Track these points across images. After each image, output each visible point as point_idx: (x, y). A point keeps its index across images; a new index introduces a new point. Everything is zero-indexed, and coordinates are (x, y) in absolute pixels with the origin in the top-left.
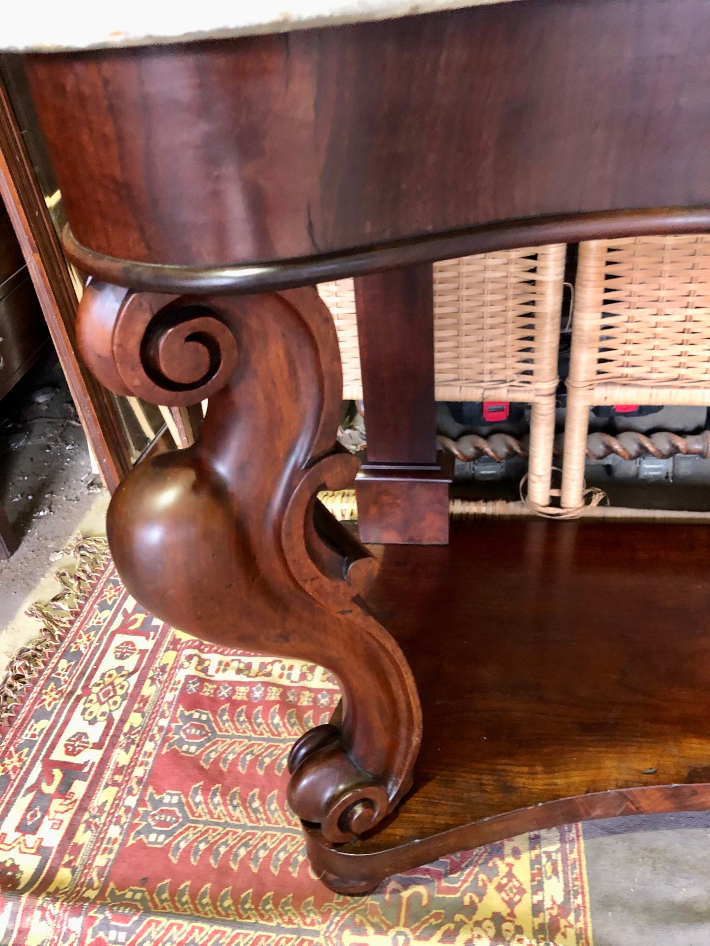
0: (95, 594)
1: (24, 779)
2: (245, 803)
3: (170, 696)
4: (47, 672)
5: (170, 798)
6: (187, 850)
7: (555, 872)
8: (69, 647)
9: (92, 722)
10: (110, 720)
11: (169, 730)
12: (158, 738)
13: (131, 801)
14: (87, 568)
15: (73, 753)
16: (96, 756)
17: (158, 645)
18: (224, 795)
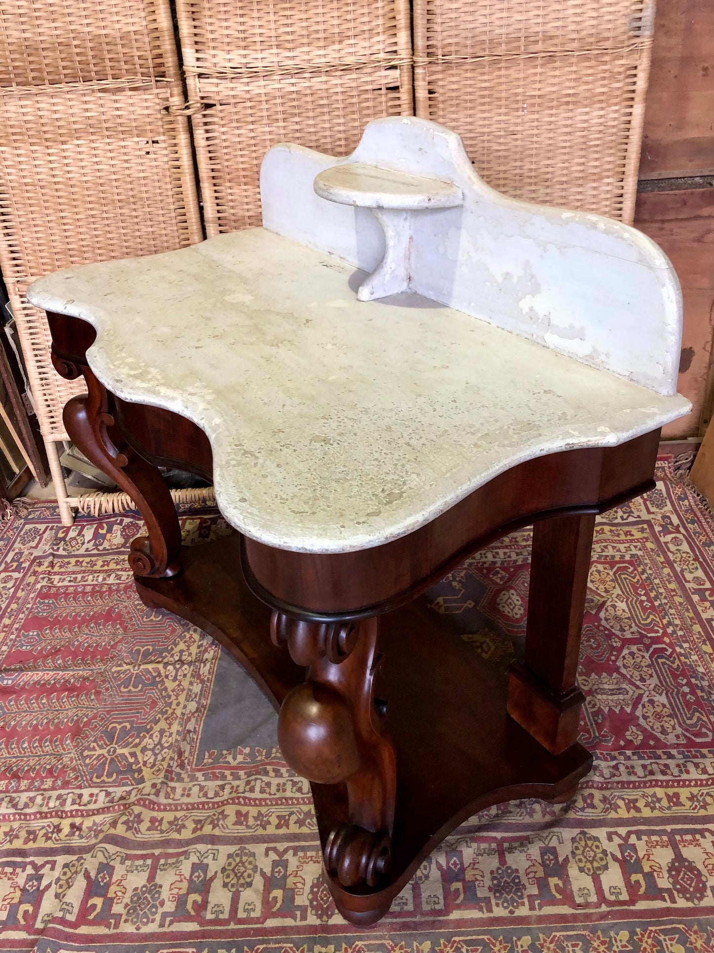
2: (70, 630)
3: (32, 595)
5: (33, 633)
6: (41, 650)
11: (32, 608)
12: (26, 612)
13: (13, 637)
17: (25, 575)
18: (60, 629)
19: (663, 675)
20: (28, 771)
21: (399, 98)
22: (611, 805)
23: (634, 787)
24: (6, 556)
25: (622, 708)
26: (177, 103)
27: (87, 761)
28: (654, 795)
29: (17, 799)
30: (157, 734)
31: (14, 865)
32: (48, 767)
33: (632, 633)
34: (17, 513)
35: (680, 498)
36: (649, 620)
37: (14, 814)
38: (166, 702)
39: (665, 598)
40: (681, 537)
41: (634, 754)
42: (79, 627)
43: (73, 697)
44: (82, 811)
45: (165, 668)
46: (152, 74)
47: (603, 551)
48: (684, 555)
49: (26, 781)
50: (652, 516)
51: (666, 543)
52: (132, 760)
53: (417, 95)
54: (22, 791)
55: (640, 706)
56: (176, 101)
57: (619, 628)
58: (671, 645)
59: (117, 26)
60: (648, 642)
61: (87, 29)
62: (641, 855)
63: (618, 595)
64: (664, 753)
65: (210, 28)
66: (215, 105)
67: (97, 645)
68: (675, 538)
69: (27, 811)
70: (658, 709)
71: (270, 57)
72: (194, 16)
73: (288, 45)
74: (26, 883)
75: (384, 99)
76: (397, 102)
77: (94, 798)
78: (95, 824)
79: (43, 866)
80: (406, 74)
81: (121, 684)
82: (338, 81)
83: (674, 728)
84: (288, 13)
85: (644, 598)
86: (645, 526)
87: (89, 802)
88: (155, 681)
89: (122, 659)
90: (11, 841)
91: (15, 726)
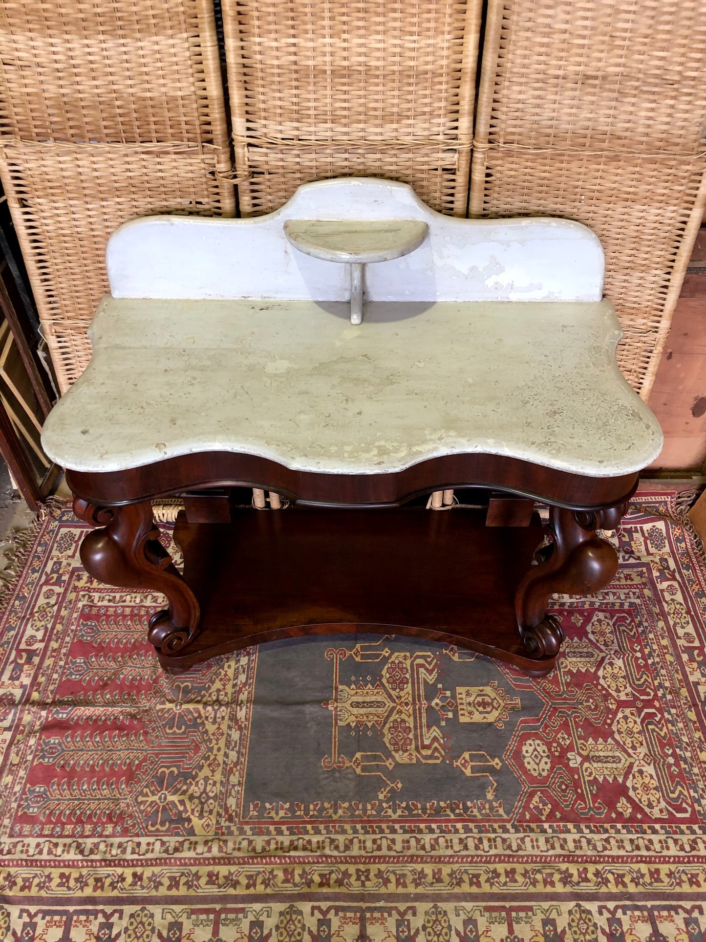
0: (28, 564)
1: (8, 658)
2: (115, 660)
3: (75, 615)
4: (9, 608)
5: (80, 660)
6: (90, 681)
7: (244, 672)
8: (18, 594)
9: (38, 630)
10: (46, 629)
11: (76, 630)
12: (72, 635)
13: (62, 663)
14: (21, 550)
15: (30, 645)
16: (41, 645)
17: (66, 590)
18: (105, 657)
19: (652, 743)
20: (90, 816)
21: (453, 180)
22: (602, 879)
23: (623, 862)
24: (45, 566)
25: (615, 778)
26: (224, 170)
27: (142, 808)
28: (639, 871)
29: (83, 845)
30: (202, 781)
31: (86, 912)
32: (108, 812)
33: (627, 695)
34: (51, 513)
35: (678, 540)
36: (642, 680)
37: (82, 861)
38: (208, 747)
39: (658, 656)
40: (675, 584)
41: (623, 827)
42: (122, 657)
43: (123, 736)
44: (141, 860)
45: (204, 708)
46: (199, 140)
47: (604, 598)
48: (678, 606)
49: (89, 826)
50: (651, 558)
51: (662, 591)
52: (181, 808)
53: (473, 177)
54: (87, 837)
55: (631, 776)
56: (223, 167)
57: (615, 688)
58: (660, 710)
59: (163, 89)
60: (639, 704)
61: (131, 90)
62: (625, 930)
63: (616, 651)
64: (649, 827)
65: (262, 97)
66: (263, 173)
67: (141, 679)
68: (671, 586)
69: (93, 857)
70: (647, 780)
71: (323, 131)
72: (246, 86)
73: (343, 121)
74: (99, 931)
75: (438, 180)
76: (452, 184)
77: (151, 847)
78: (154, 875)
79: (112, 914)
80: (464, 158)
81: (167, 724)
82: (394, 160)
83: (659, 802)
84: (345, 88)
85: (639, 655)
86: (644, 569)
87: (147, 851)
88: (196, 723)
89: (164, 696)
90: (82, 889)
91: (74, 765)
